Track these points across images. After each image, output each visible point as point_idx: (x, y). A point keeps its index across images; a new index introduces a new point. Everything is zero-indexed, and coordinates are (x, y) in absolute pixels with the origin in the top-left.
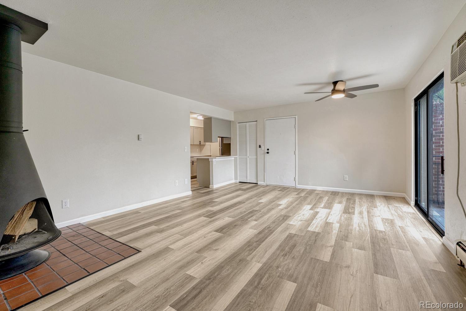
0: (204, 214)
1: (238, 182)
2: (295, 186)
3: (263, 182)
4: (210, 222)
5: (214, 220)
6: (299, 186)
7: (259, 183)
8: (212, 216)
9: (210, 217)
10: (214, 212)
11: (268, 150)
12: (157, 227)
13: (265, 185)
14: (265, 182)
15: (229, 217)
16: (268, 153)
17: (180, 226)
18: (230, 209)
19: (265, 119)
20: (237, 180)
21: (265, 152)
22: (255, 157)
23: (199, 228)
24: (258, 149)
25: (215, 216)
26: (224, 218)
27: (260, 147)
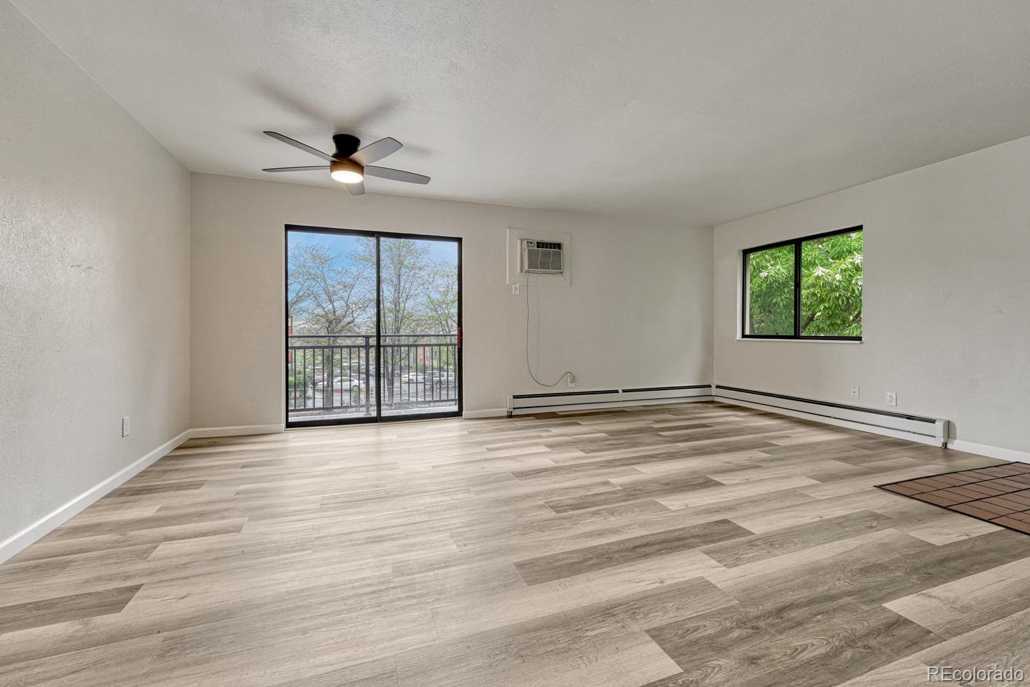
0: (752, 544)
4: (729, 509)
5: (717, 511)
8: (721, 528)
9: (728, 527)
10: (704, 543)
12: (911, 534)
15: (665, 509)
17: (825, 518)
18: (631, 545)
23: (762, 500)
25: (708, 524)
26: (684, 509)
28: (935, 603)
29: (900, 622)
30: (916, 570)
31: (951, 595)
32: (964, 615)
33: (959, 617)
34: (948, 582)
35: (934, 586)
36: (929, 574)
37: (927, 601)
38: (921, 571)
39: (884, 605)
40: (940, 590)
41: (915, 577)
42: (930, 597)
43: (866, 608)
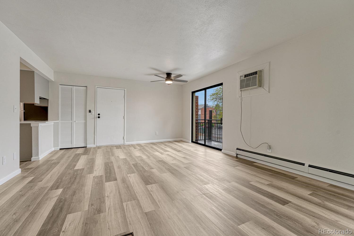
1: (59, 149)
2: (123, 143)
3: (94, 145)
6: (127, 143)
7: (88, 146)
11: (99, 114)
13: (95, 146)
14: (95, 144)
16: (99, 117)
19: (96, 87)
20: (58, 147)
21: (96, 117)
22: (84, 121)
24: (88, 114)
27: (90, 111)
28: (54, 196)
29: (57, 188)
30: (65, 201)
31: (52, 200)
32: (46, 198)
33: (47, 197)
34: (55, 203)
35: (57, 199)
36: (61, 202)
37: (56, 195)
38: (63, 201)
39: (62, 189)
40: (56, 199)
41: (63, 199)
42: (56, 196)
43: (65, 186)
